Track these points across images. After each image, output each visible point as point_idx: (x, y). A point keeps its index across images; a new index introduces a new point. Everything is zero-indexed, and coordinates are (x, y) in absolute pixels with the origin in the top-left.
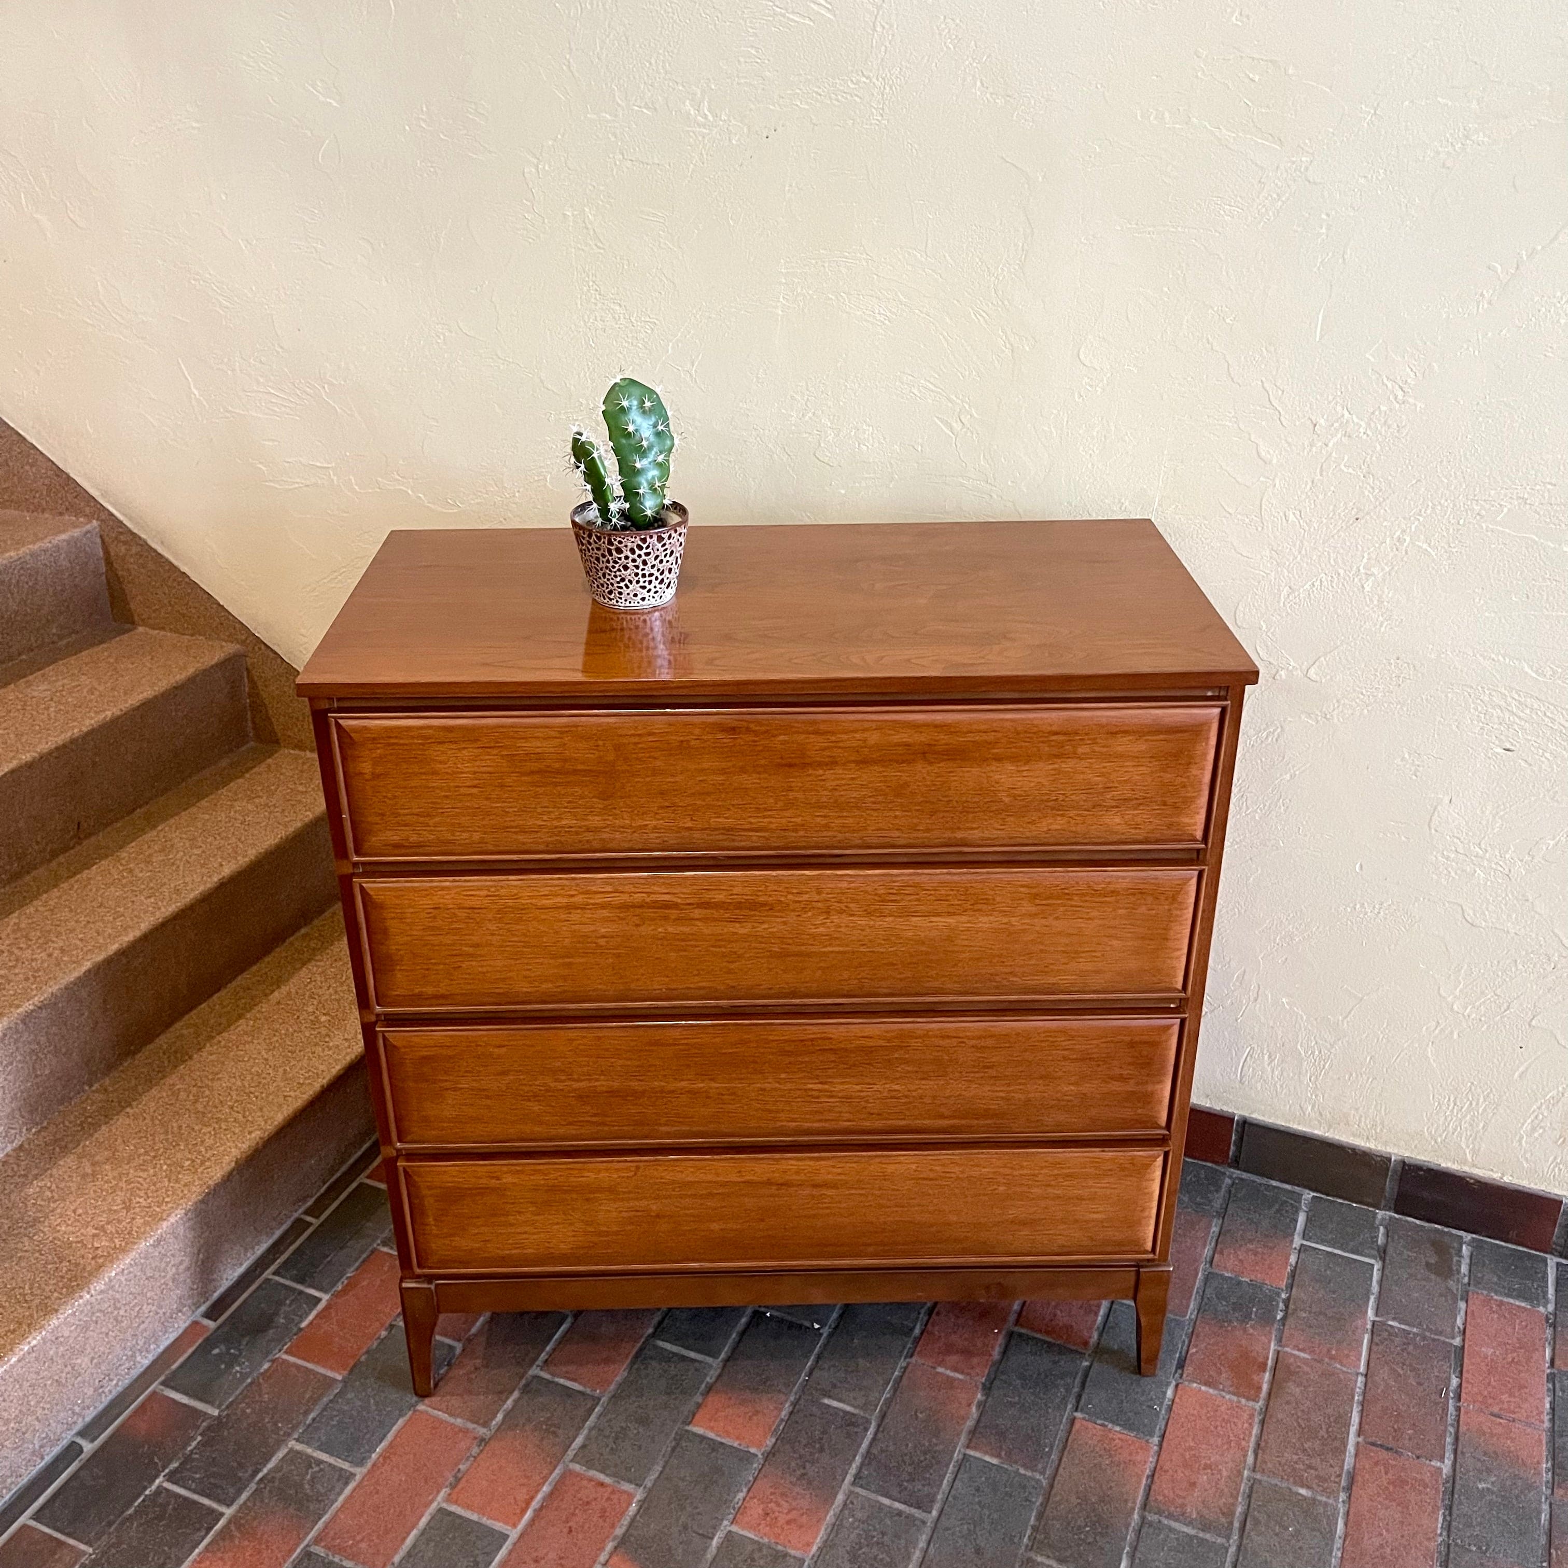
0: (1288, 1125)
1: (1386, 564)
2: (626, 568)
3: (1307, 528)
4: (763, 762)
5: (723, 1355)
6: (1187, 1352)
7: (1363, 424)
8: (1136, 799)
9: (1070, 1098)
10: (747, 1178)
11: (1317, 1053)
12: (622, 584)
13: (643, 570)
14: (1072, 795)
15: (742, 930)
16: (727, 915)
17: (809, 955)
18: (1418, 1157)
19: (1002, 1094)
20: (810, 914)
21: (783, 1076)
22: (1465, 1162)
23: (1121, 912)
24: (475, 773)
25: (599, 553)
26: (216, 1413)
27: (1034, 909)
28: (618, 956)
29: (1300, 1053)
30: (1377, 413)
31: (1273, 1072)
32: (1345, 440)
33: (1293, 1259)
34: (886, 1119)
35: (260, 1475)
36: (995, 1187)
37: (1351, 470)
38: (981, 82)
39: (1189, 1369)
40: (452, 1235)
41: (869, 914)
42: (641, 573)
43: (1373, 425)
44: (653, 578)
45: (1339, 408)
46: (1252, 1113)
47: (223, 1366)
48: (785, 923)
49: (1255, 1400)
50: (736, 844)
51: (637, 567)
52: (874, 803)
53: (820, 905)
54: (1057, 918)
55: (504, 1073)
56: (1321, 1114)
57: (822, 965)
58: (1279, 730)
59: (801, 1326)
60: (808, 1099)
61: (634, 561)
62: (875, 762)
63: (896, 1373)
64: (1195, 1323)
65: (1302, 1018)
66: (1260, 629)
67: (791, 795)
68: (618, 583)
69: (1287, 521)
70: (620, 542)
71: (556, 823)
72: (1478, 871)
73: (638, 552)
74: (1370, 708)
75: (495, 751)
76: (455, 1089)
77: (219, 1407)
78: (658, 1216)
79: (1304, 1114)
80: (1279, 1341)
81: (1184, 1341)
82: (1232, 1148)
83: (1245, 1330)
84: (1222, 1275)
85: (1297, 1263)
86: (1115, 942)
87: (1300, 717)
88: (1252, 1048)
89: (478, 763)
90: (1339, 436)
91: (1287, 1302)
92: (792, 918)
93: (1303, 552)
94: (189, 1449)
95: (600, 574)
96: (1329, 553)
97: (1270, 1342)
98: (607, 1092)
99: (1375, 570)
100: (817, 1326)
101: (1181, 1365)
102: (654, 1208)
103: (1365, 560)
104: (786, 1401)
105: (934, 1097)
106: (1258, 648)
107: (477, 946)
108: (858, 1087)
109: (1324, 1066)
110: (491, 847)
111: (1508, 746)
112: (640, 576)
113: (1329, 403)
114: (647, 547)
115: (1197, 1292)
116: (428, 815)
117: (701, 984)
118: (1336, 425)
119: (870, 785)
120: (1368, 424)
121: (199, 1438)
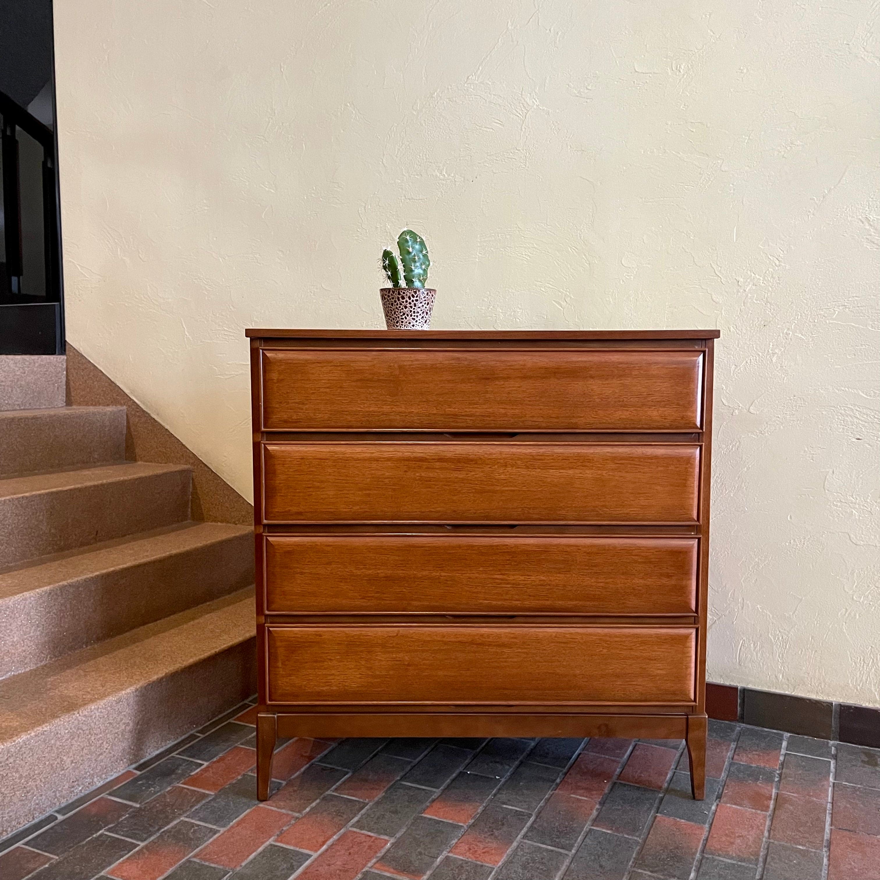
0: (769, 690)
1: (782, 347)
2: (406, 307)
3: (740, 333)
4: (474, 377)
5: (442, 788)
6: (722, 792)
7: (761, 278)
8: (664, 401)
9: (640, 588)
10: (460, 639)
11: (780, 639)
12: (403, 317)
13: (414, 309)
14: (631, 398)
15: (461, 475)
16: (453, 466)
17: (495, 492)
18: (848, 702)
19: (601, 584)
20: (496, 466)
21: (481, 569)
22: (876, 701)
23: (660, 469)
24: (329, 380)
25: (393, 300)
26: (138, 806)
27: (614, 466)
28: (394, 490)
29: (771, 640)
30: (767, 272)
31: (757, 655)
32: (754, 287)
33: (782, 758)
34: (538, 600)
35: (163, 830)
36: (601, 649)
37: (758, 302)
38: (570, 146)
39: (724, 799)
40: (290, 675)
41: (528, 467)
42: (413, 311)
43: (766, 278)
44: (418, 315)
45: (749, 272)
46: (748, 685)
47: (144, 788)
48: (482, 472)
49: (766, 811)
50: (458, 424)
51: (411, 307)
52: (530, 401)
53: (502, 461)
54: (627, 472)
55: (329, 563)
56: (788, 680)
57: (502, 498)
58: (738, 443)
59: (488, 778)
60: (495, 585)
61: (410, 303)
62: (530, 377)
63: (547, 796)
64: (725, 781)
65: (770, 616)
66: (723, 389)
67: (488, 396)
68: (402, 316)
69: (730, 331)
70: (404, 293)
71: (367, 409)
72: (854, 512)
73: (412, 298)
74: (783, 425)
75: (339, 368)
76: (302, 573)
77: (140, 803)
78: (409, 665)
79: (778, 681)
80: (778, 788)
81: (719, 788)
82: (739, 709)
83: (757, 785)
84: (740, 764)
85: (784, 759)
86: (658, 488)
87: (748, 435)
88: (744, 640)
89: (330, 375)
90: (750, 286)
91: (780, 775)
92: (487, 469)
93: (740, 346)
94: (121, 819)
95: (393, 313)
96: (752, 345)
97: (772, 789)
98: (384, 577)
99: (777, 351)
100: (497, 777)
101: (719, 797)
102: (407, 658)
103: (771, 346)
104: (480, 806)
105: (564, 586)
106: (723, 400)
107: (322, 482)
108: (522, 578)
109: (786, 647)
110: (333, 424)
111: (858, 437)
112: (412, 312)
113: (744, 270)
114: (417, 297)
115: (725, 769)
116: (303, 404)
117: (438, 509)
118: (748, 280)
119: (528, 391)
120: (764, 278)
121: (127, 816)
